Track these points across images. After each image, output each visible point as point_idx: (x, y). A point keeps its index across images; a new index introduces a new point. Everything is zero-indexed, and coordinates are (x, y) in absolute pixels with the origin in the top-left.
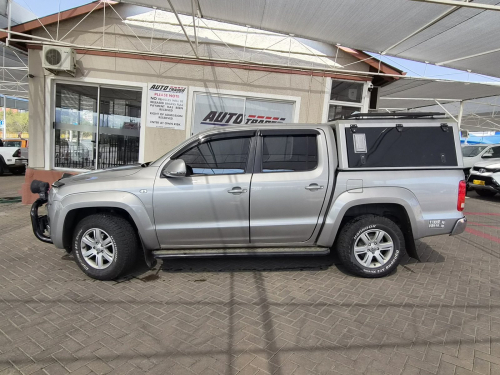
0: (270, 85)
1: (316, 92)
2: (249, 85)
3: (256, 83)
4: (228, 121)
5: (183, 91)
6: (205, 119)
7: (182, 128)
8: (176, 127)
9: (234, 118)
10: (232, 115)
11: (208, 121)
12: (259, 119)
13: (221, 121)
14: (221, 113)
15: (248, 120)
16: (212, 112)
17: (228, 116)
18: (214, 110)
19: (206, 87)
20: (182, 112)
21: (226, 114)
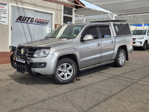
0: (43, 6)
1: (59, 10)
2: (35, 5)
3: (38, 4)
4: (28, 21)
5: (6, 5)
6: (17, 20)
7: (6, 24)
8: (4, 23)
9: (30, 19)
10: (29, 18)
11: (18, 21)
12: (40, 21)
13: (25, 21)
14: (24, 17)
15: (36, 21)
16: (20, 16)
17: (27, 19)
18: (21, 15)
19: (17, 4)
20: (6, 16)
21: (26, 18)
